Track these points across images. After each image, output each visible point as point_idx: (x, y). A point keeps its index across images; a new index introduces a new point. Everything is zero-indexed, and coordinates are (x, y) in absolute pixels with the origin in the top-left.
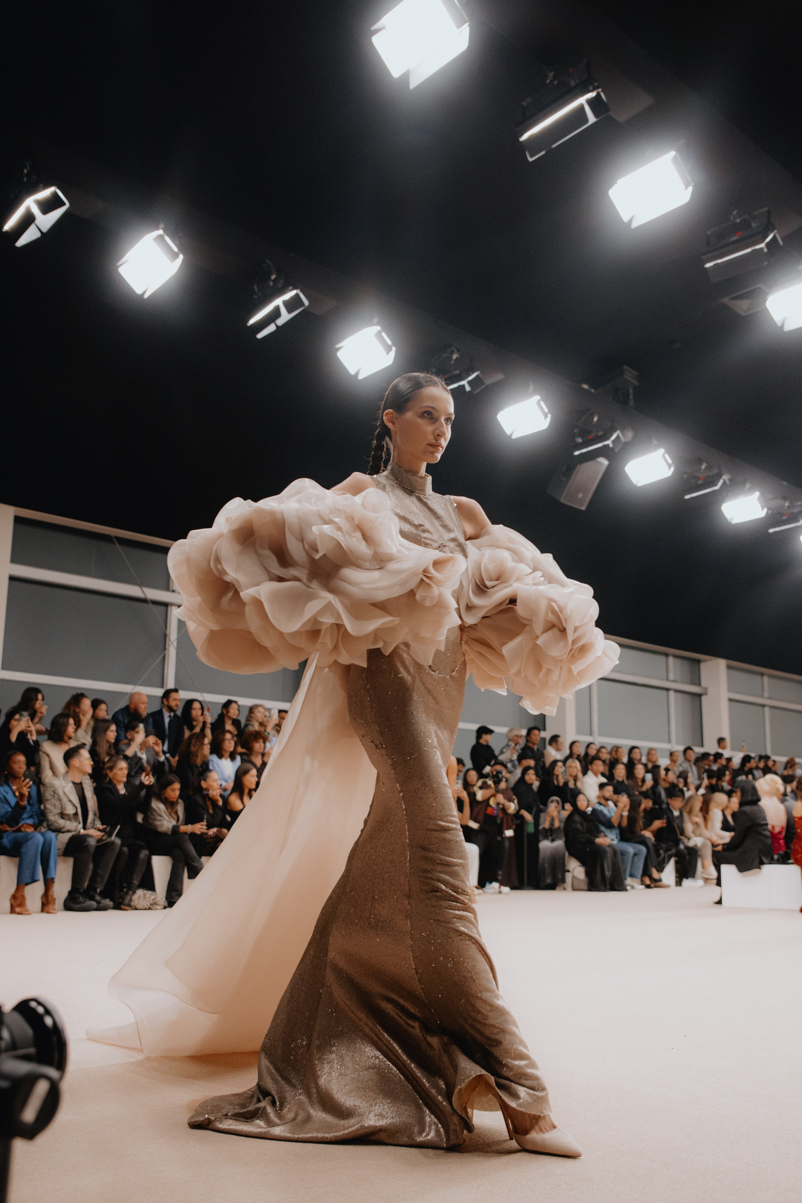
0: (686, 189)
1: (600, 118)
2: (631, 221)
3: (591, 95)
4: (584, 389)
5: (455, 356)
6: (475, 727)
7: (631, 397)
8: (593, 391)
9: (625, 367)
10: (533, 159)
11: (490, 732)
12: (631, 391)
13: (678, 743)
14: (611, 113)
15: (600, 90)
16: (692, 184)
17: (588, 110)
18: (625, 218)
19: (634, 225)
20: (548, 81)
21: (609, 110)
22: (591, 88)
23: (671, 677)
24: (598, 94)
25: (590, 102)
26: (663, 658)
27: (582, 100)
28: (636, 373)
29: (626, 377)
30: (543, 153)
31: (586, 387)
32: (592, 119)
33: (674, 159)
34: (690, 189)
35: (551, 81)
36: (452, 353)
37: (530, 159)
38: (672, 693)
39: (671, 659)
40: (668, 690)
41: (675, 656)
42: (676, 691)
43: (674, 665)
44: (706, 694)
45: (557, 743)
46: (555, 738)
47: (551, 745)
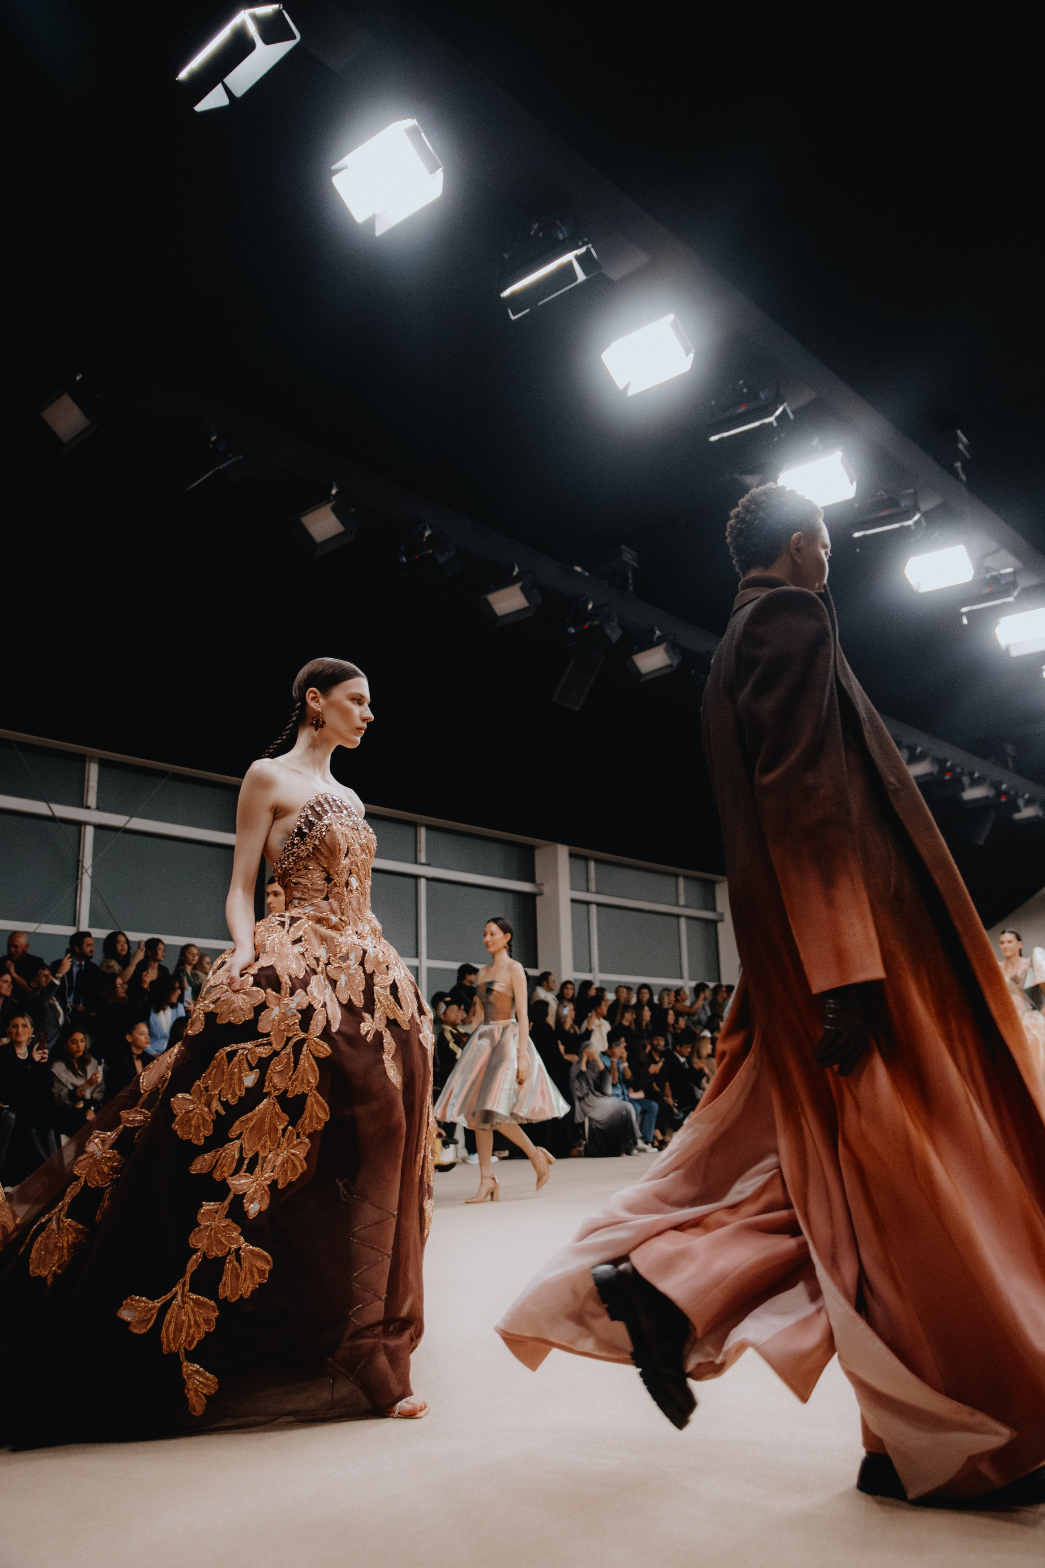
0: (687, 355)
1: (591, 276)
2: (626, 388)
3: (581, 251)
4: (577, 572)
5: (427, 533)
6: (456, 966)
7: (630, 581)
8: (587, 574)
9: (623, 547)
10: (517, 317)
11: (475, 971)
12: (630, 574)
13: (691, 979)
14: (603, 271)
15: (590, 246)
16: (694, 351)
17: (576, 266)
18: (621, 385)
19: (630, 393)
20: (532, 233)
21: (601, 268)
22: (580, 243)
23: (682, 901)
24: (588, 250)
25: (578, 258)
26: (672, 879)
27: (569, 257)
28: (635, 554)
29: (624, 557)
30: (527, 311)
31: (578, 569)
32: (581, 276)
33: (674, 324)
34: (691, 356)
35: (536, 233)
36: (425, 529)
37: (513, 318)
38: (683, 921)
39: (681, 881)
40: (678, 916)
41: (686, 877)
42: (688, 918)
43: (685, 888)
44: (723, 920)
45: (548, 982)
46: (546, 976)
47: (541, 985)
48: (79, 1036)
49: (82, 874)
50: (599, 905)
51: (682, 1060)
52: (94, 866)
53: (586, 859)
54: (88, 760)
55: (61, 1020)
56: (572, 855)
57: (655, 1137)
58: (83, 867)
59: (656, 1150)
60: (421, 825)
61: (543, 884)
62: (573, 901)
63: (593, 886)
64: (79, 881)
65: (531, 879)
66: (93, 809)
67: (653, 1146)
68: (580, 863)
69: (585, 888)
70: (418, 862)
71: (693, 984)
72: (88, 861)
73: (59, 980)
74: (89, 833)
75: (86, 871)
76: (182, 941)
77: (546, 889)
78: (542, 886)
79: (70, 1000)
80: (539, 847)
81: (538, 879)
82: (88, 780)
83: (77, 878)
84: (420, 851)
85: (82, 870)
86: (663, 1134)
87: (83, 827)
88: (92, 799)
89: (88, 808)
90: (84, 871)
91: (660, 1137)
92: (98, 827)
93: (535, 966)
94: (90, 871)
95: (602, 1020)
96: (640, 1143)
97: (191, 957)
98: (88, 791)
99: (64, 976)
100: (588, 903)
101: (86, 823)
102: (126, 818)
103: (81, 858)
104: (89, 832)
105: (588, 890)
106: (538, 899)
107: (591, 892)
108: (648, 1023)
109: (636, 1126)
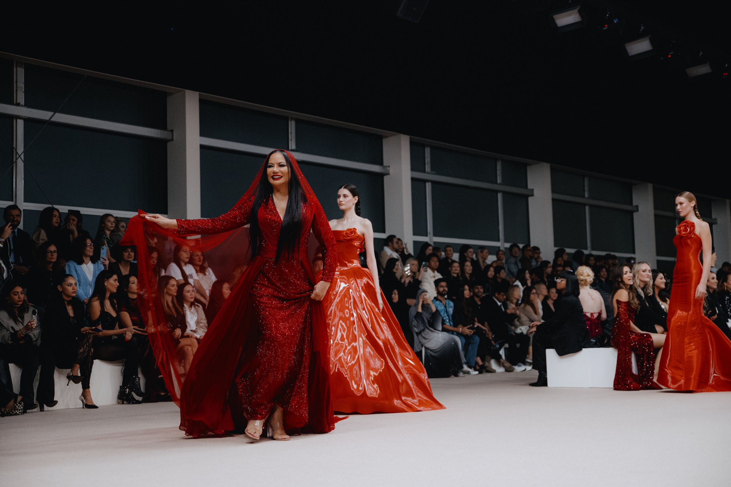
13: (506, 241)
23: (499, 180)
26: (493, 162)
38: (499, 195)
39: (498, 163)
40: (496, 192)
41: (503, 161)
42: (504, 193)
44: (533, 195)
45: (393, 244)
46: (391, 238)
47: (387, 245)
48: (19, 289)
49: (17, 159)
50: (433, 182)
51: (499, 304)
52: (25, 152)
53: (423, 146)
54: (15, 65)
55: (5, 275)
56: (412, 143)
57: (477, 363)
58: (17, 153)
59: (477, 372)
60: (292, 119)
61: (389, 166)
62: (413, 179)
63: (428, 168)
64: (14, 165)
65: (380, 162)
66: (22, 106)
67: (475, 370)
69: (422, 170)
70: (290, 148)
71: (508, 245)
72: (20, 149)
73: (3, 243)
74: (20, 126)
75: (20, 156)
76: (100, 212)
77: (391, 171)
78: (388, 168)
79: (11, 259)
80: (386, 137)
81: (385, 164)
82: (16, 82)
83: (13, 163)
84: (291, 140)
85: (16, 156)
86: (483, 360)
87: (15, 121)
88: (21, 98)
89: (18, 104)
90: (18, 156)
91: (481, 363)
92: (28, 121)
93: (384, 231)
94: (22, 156)
95: (436, 272)
96: (466, 368)
97: (109, 224)
98: (17, 91)
99: (6, 240)
100: (425, 181)
101: (18, 117)
102: (51, 114)
103: (14, 146)
104: (20, 124)
105: (425, 171)
106: (386, 178)
107: (428, 173)
108: (471, 275)
109: (462, 354)
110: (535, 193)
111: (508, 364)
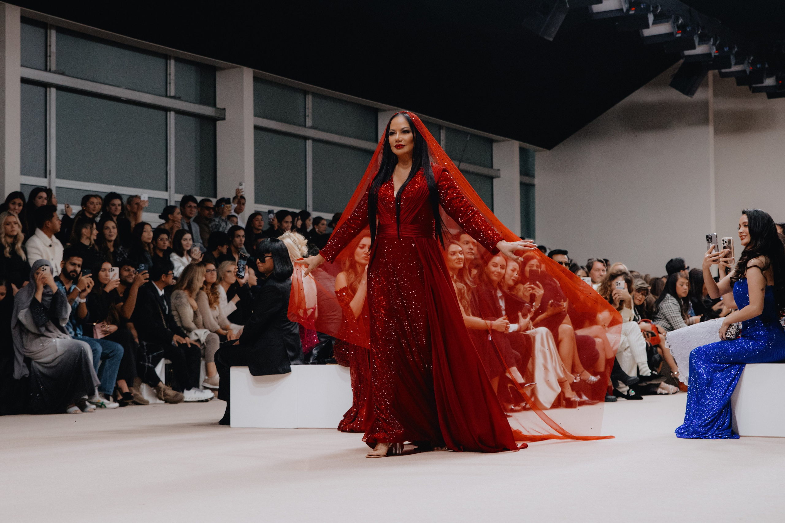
23: (171, 91)
26: (160, 61)
38: (172, 116)
39: (172, 64)
40: (166, 110)
41: (178, 60)
42: (178, 112)
43: (176, 72)
44: (224, 119)
50: (60, 88)
51: (161, 294)
53: (45, 26)
56: (24, 20)
57: (118, 389)
59: (117, 405)
62: (24, 81)
63: (53, 63)
67: (115, 400)
68: (38, 32)
69: (43, 67)
71: (179, 197)
86: (130, 385)
91: (126, 389)
95: (54, 237)
96: (98, 396)
100: (46, 85)
105: (46, 69)
107: (50, 71)
108: (116, 243)
109: (94, 373)
110: (228, 115)
111: (171, 392)
